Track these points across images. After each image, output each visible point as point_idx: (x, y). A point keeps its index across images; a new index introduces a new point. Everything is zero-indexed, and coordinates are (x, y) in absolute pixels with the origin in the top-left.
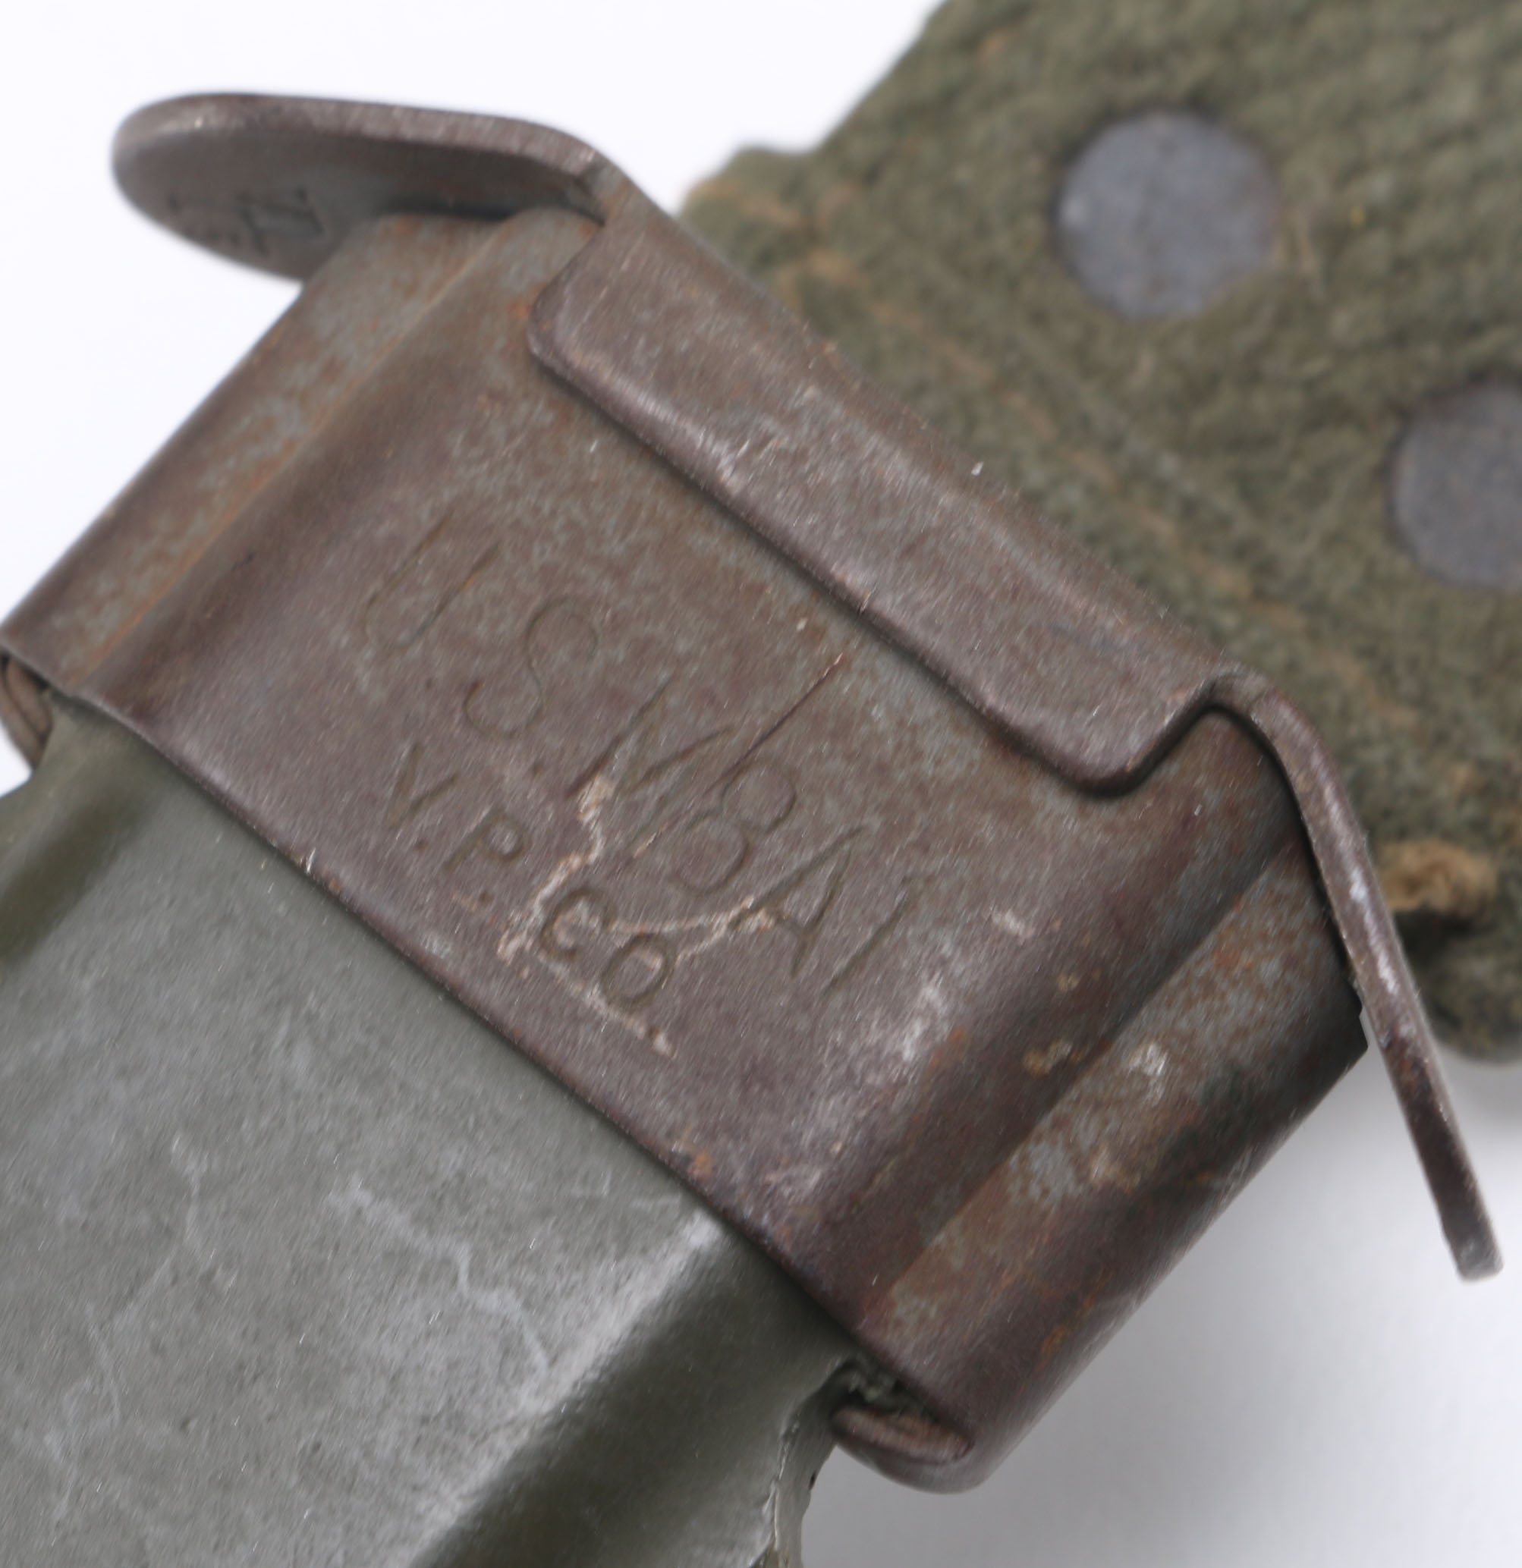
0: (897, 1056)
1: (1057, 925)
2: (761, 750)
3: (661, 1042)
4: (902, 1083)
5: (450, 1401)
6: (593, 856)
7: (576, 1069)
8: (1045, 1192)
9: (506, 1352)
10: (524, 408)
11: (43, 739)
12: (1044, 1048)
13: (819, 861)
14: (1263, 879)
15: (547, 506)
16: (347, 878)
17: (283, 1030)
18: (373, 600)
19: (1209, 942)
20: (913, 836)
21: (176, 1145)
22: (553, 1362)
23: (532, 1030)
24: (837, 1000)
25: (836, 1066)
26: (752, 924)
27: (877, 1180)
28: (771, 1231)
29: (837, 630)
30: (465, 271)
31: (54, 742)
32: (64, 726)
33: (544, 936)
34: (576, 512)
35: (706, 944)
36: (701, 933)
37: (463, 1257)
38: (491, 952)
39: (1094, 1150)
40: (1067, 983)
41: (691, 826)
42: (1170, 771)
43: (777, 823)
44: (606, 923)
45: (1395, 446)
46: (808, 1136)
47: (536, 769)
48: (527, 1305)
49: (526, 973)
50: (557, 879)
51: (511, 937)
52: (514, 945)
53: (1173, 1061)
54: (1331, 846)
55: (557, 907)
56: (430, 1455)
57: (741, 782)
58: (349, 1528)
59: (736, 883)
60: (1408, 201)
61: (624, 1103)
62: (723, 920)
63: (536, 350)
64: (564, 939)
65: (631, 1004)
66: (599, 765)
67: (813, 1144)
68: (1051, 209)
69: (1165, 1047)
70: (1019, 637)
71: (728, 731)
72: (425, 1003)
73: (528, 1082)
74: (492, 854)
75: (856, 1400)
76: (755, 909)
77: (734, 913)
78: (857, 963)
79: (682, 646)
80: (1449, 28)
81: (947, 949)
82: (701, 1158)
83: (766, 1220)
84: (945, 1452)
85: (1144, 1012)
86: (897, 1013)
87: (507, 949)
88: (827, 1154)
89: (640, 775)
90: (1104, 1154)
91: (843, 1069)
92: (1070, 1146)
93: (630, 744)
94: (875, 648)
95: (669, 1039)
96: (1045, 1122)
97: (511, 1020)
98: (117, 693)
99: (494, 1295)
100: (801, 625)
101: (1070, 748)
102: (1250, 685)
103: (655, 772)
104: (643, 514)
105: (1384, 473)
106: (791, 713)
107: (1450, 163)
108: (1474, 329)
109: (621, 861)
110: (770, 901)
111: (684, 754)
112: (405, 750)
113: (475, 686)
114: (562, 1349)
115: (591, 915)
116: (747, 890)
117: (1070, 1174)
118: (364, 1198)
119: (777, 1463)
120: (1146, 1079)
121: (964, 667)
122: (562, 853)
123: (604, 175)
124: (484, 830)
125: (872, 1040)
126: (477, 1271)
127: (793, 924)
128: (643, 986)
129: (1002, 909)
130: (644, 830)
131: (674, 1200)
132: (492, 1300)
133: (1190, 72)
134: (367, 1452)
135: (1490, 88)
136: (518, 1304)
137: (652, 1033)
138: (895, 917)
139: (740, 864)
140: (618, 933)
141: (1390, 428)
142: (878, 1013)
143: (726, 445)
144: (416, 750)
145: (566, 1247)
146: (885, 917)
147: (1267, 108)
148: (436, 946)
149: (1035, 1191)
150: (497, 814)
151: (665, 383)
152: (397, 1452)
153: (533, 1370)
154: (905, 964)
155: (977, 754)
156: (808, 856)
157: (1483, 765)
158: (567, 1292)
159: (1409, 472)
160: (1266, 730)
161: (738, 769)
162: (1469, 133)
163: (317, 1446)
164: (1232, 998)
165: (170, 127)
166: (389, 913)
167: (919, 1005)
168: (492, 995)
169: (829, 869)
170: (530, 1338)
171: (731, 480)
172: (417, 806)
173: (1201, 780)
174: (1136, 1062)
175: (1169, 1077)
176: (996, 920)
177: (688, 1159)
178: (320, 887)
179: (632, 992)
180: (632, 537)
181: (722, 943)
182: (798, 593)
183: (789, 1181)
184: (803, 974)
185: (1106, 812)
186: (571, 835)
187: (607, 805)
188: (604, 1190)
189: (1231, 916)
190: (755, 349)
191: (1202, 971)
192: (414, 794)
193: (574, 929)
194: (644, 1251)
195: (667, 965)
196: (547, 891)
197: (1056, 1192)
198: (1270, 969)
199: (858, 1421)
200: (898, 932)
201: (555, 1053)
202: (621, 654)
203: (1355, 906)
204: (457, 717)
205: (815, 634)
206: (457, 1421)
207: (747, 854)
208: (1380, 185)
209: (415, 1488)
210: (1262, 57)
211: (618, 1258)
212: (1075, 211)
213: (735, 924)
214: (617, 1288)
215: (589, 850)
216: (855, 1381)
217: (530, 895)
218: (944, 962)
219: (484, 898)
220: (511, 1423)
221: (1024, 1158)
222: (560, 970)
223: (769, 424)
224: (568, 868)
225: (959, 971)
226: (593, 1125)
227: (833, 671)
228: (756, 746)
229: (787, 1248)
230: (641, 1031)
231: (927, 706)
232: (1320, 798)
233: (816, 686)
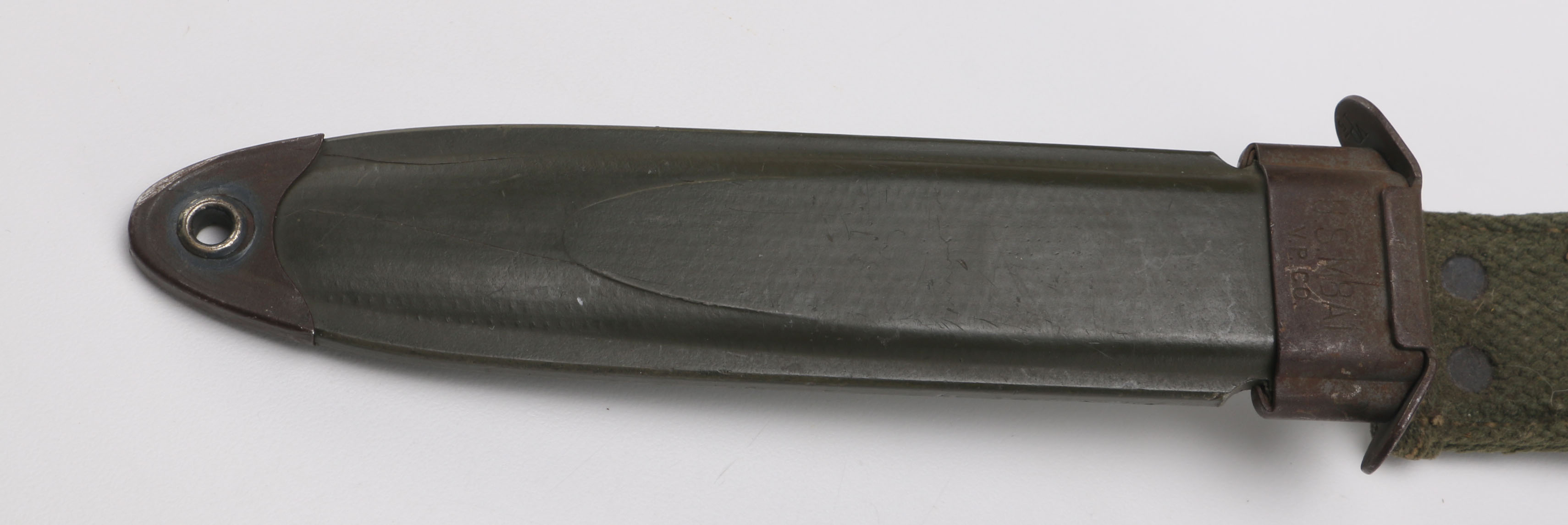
0: (1326, 347)
1: (1368, 355)
2: (1353, 284)
3: (1295, 307)
4: (1323, 351)
5: (1209, 321)
6: (1313, 271)
7: (1278, 296)
8: (1323, 389)
9: (1225, 323)
10: (1371, 199)
11: (1246, 166)
12: (1346, 370)
13: (1344, 308)
14: (1402, 383)
15: (1359, 216)
16: (1274, 234)
17: (1241, 244)
18: (1320, 200)
19: (1384, 383)
20: (1362, 320)
21: (1209, 241)
22: (1229, 332)
23: (1277, 285)
24: (1326, 330)
25: (1316, 338)
26: (1326, 306)
27: (1304, 361)
28: (1282, 350)
29: (1382, 280)
30: (1381, 171)
31: (1248, 168)
32: (1252, 168)
33: (1294, 273)
34: (1363, 222)
35: (1316, 301)
36: (1317, 298)
37: (1233, 303)
38: (1284, 267)
39: (1337, 392)
40: (1361, 365)
41: (1332, 283)
42: (1408, 353)
43: (1344, 296)
44: (1305, 282)
45: (1461, 347)
46: (1302, 343)
47: (1318, 250)
48: (1234, 320)
49: (1286, 275)
50: (1305, 268)
51: (1290, 268)
52: (1289, 270)
53: (1361, 393)
54: (1421, 389)
55: (1300, 271)
56: (1198, 325)
57: (1346, 285)
58: (1176, 321)
59: (1329, 298)
60: (1501, 316)
61: (1280, 309)
62: (1322, 300)
63: (1383, 193)
64: (1296, 277)
65: (1296, 297)
66: (1327, 259)
67: (1301, 345)
68: (1448, 259)
69: (1362, 390)
70: (1408, 311)
71: (1351, 276)
72: (1266, 263)
73: (1268, 291)
74: (1299, 254)
75: (1263, 387)
76: (1328, 304)
77: (1325, 301)
78: (1335, 328)
79: (1357, 257)
80: (1533, 299)
81: (1349, 341)
82: (1283, 329)
83: (1283, 348)
84: (1267, 409)
85: (1365, 381)
86: (1333, 341)
87: (1287, 269)
88: (1302, 348)
89: (1332, 267)
90: (1337, 394)
91: (1317, 340)
92: (1334, 387)
93: (1335, 262)
94: (1385, 289)
95: (1296, 308)
96: (1334, 380)
97: (1276, 279)
98: (1269, 171)
99: (1232, 314)
100: (1378, 273)
101: (1399, 334)
102: (1433, 354)
103: (1334, 269)
104: (1372, 233)
105: (1456, 349)
106: (1363, 284)
107: (1513, 317)
108: (1491, 344)
109: (1316, 276)
110: (1331, 306)
111: (1341, 272)
112: (1303, 226)
113: (1323, 229)
114: (1233, 332)
115: (1304, 278)
116: (1330, 301)
117: (1330, 391)
118: (1228, 280)
119: (1243, 382)
120: (1355, 391)
121: (1396, 305)
122: (1309, 265)
123: (1419, 181)
124: (1301, 249)
125: (1325, 341)
126: (1232, 308)
127: (1331, 313)
128: (1300, 296)
129: (1363, 344)
130: (1324, 276)
131: (1271, 330)
132: (1230, 314)
133: (1489, 263)
134: (1190, 314)
135: (1530, 314)
136: (1233, 319)
137: (1295, 304)
138: (1346, 328)
139: (1332, 296)
140: (1305, 285)
141: (1464, 344)
142: (1330, 338)
143: (1395, 237)
144: (1304, 228)
145: (1248, 319)
146: (1345, 327)
147: (1494, 280)
148: (1277, 257)
149: (1322, 388)
150: (1306, 250)
151: (1397, 219)
152: (1194, 319)
153: (1226, 330)
154: (1341, 336)
155: (1383, 319)
156: (1344, 306)
157: (1428, 404)
158: (1242, 325)
159: (1459, 352)
160: (1430, 363)
161: (1347, 282)
162: (1521, 317)
163: (1183, 305)
164: (1379, 394)
165: (1363, 103)
166: (1275, 245)
167: (1337, 344)
168: (1277, 272)
169: (1345, 311)
170: (1230, 325)
171: (1391, 242)
172: (1295, 235)
173: (1410, 359)
174: (1356, 387)
175: (1358, 395)
176: (1361, 345)
177: (1281, 327)
178: (1269, 229)
179: (1298, 295)
180: (1367, 234)
181: (1319, 303)
182: (1382, 268)
183: (1292, 346)
184: (1325, 321)
185: (1393, 348)
186: (1313, 264)
187: (1323, 266)
188: (1263, 318)
189: (1392, 383)
190: (1414, 229)
191: (1379, 385)
192: (1297, 233)
193: (1299, 277)
194: (1259, 332)
195: (1307, 297)
196: (1301, 268)
197: (1325, 391)
198: (1388, 396)
199: (1260, 390)
200: (1345, 331)
201: (1277, 291)
202: (1347, 248)
203: (1415, 401)
204: (1315, 230)
205: (1378, 277)
206: (1207, 324)
207: (1336, 295)
208: (1500, 309)
209: (1191, 327)
210: (1502, 273)
211: (1255, 329)
212: (1451, 263)
213: (1323, 303)
214: (1249, 333)
215: (1314, 269)
216: (1265, 384)
217: (1298, 266)
218: (1347, 342)
219: (1291, 259)
220: (1215, 334)
221: (1326, 382)
222: (1291, 281)
223: (1405, 241)
224: (1308, 268)
225: (1348, 345)
226: (1271, 307)
227: (1376, 285)
228: (1353, 282)
229: (1281, 355)
230: (1294, 302)
231: (1383, 304)
232: (1427, 381)
233: (1371, 284)
